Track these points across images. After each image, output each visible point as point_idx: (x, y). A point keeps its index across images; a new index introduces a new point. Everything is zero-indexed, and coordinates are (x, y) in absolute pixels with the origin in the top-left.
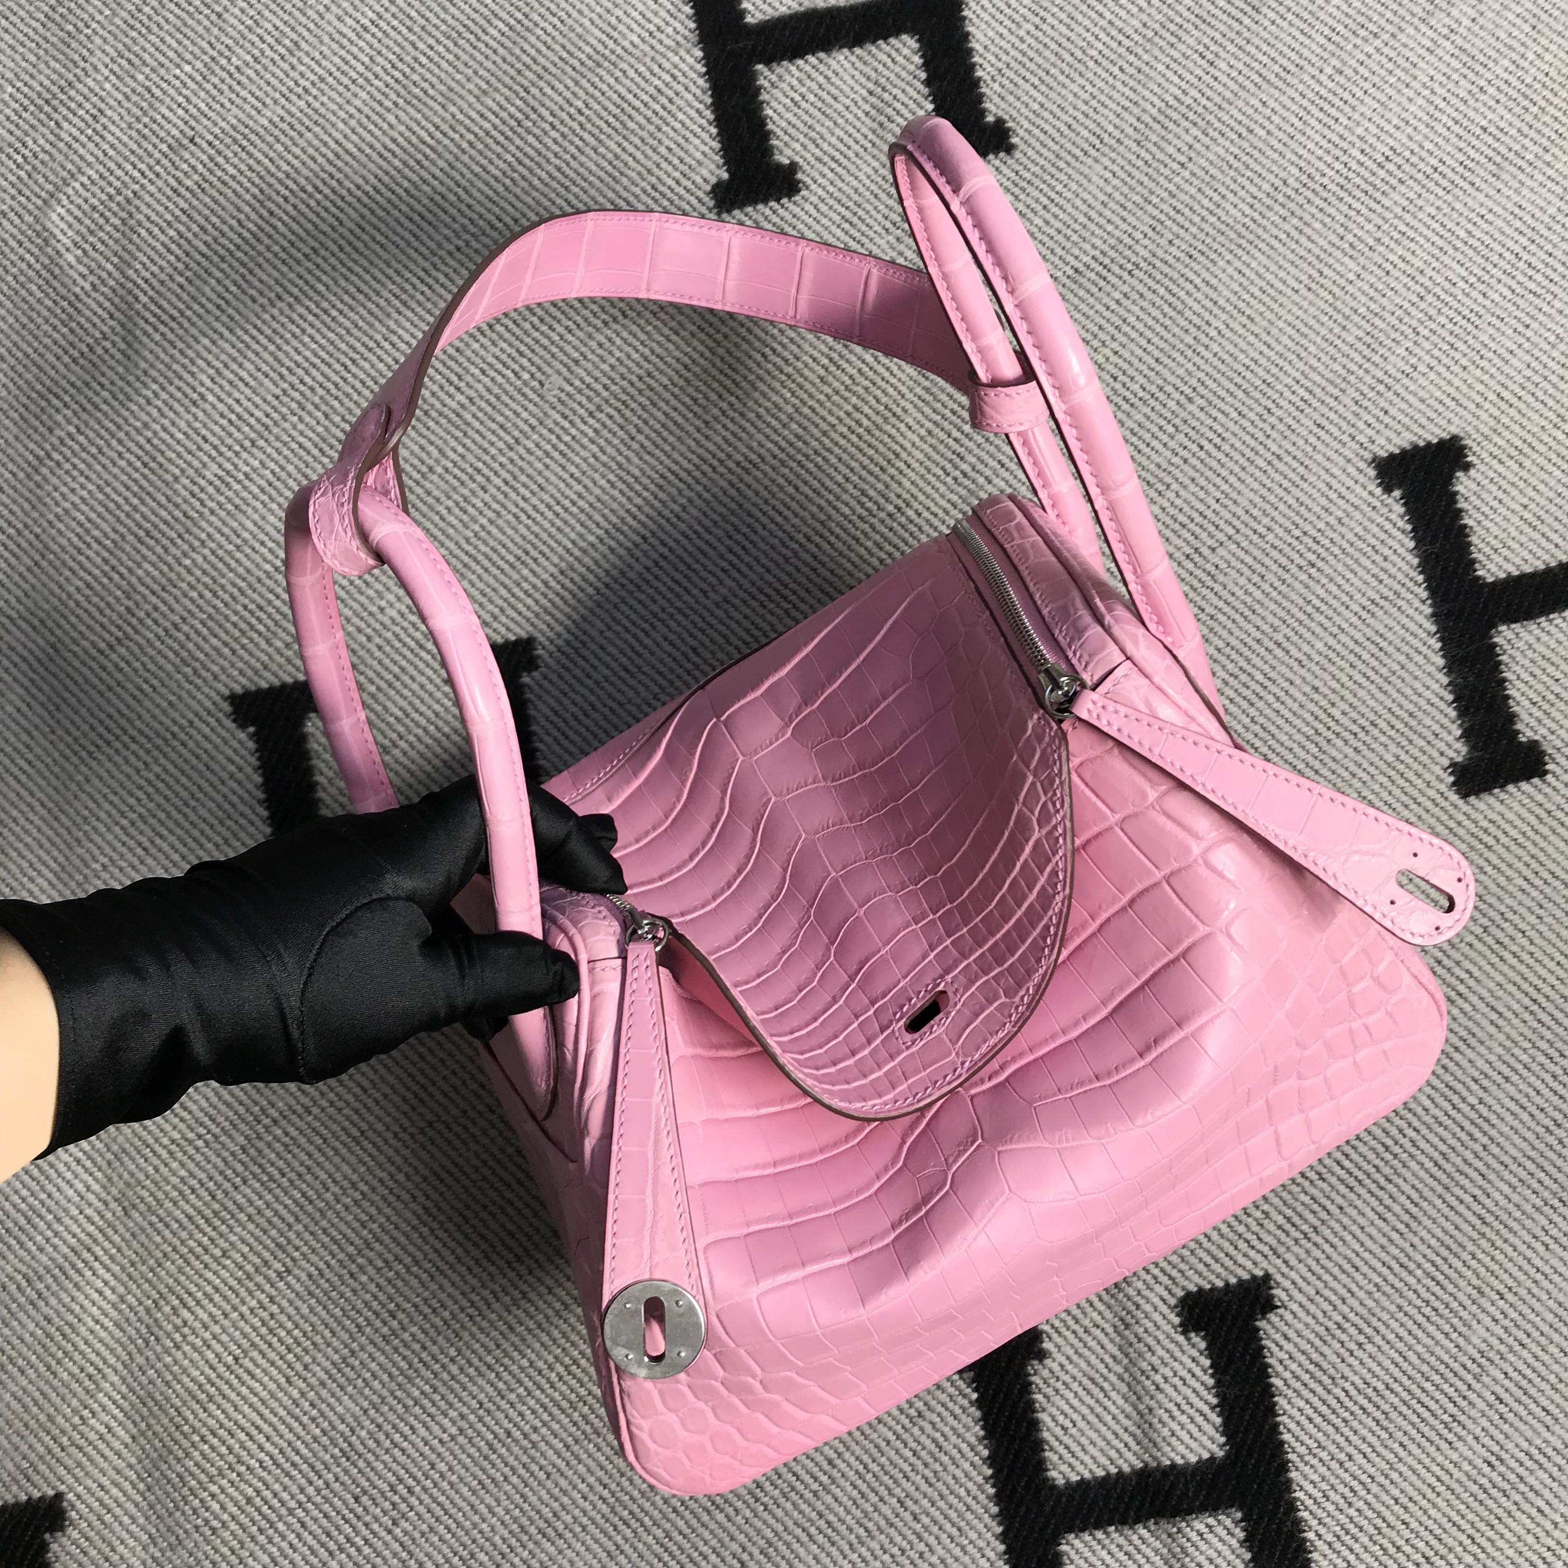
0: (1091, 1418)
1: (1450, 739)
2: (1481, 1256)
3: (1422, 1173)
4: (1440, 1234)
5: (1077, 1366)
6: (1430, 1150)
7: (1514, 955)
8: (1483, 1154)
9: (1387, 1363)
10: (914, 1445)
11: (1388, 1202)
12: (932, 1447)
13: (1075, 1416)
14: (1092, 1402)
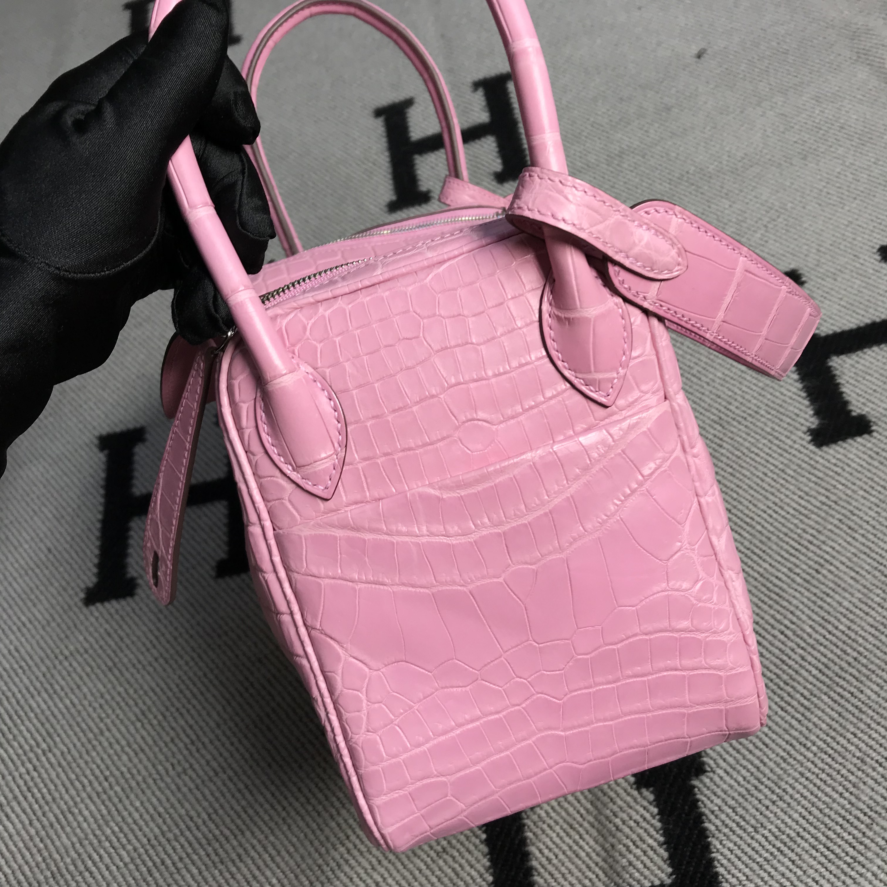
0: (569, 853)
1: (807, 416)
2: (860, 735)
3: (811, 679)
4: (828, 720)
5: (558, 814)
6: (814, 662)
7: (863, 536)
8: (855, 663)
9: (796, 816)
10: (438, 873)
11: (788, 699)
12: (452, 875)
13: (556, 850)
14: (570, 842)
